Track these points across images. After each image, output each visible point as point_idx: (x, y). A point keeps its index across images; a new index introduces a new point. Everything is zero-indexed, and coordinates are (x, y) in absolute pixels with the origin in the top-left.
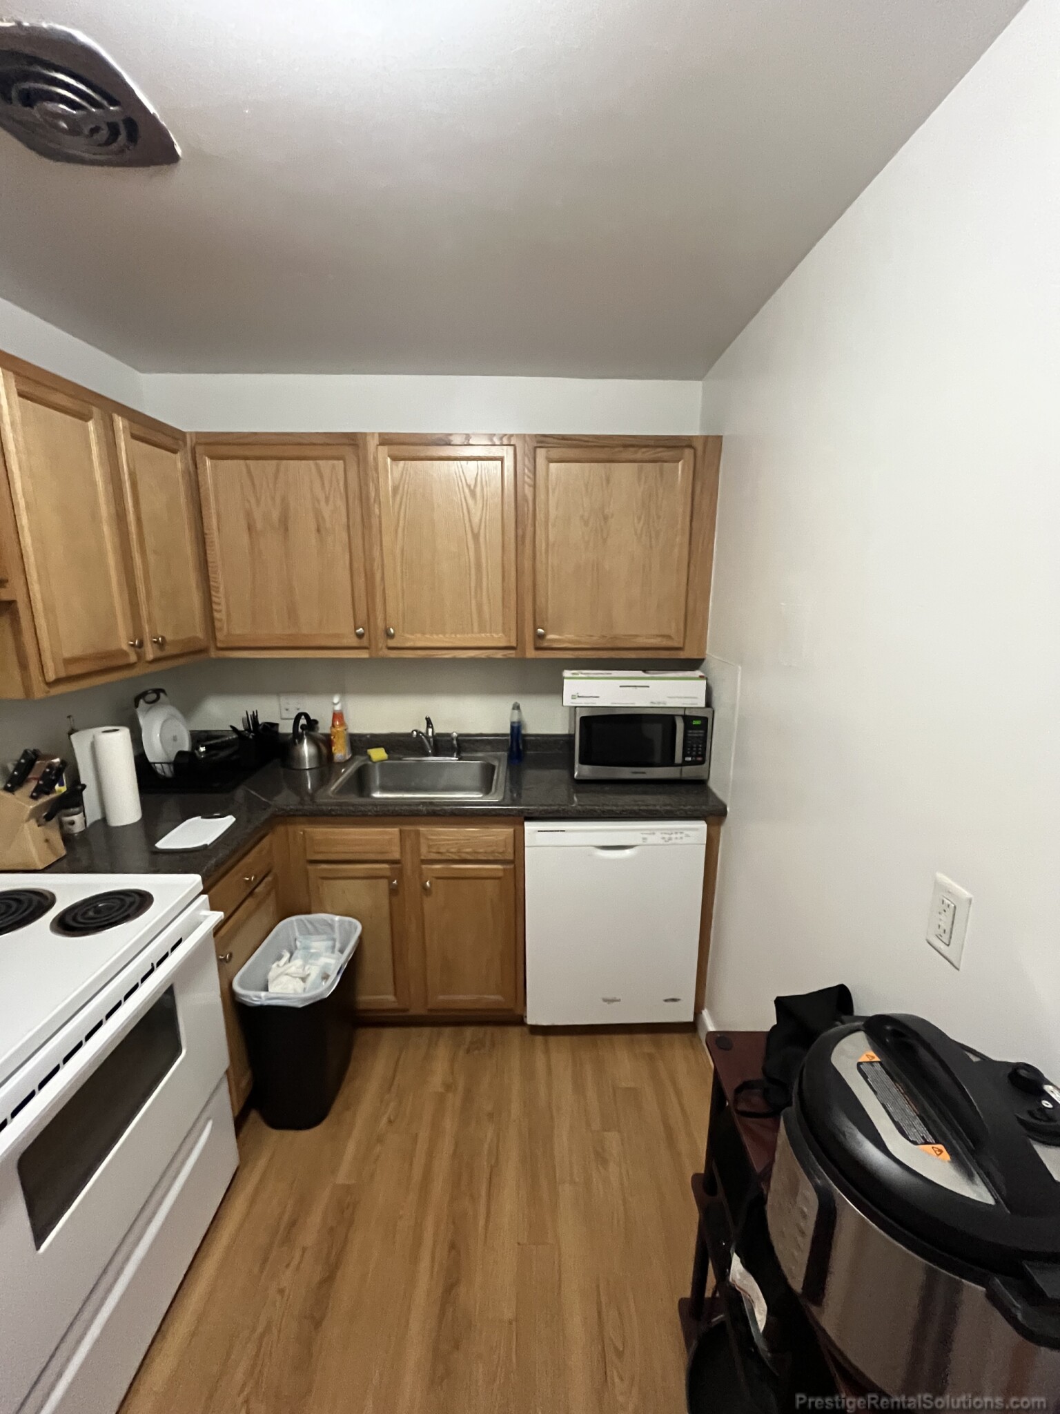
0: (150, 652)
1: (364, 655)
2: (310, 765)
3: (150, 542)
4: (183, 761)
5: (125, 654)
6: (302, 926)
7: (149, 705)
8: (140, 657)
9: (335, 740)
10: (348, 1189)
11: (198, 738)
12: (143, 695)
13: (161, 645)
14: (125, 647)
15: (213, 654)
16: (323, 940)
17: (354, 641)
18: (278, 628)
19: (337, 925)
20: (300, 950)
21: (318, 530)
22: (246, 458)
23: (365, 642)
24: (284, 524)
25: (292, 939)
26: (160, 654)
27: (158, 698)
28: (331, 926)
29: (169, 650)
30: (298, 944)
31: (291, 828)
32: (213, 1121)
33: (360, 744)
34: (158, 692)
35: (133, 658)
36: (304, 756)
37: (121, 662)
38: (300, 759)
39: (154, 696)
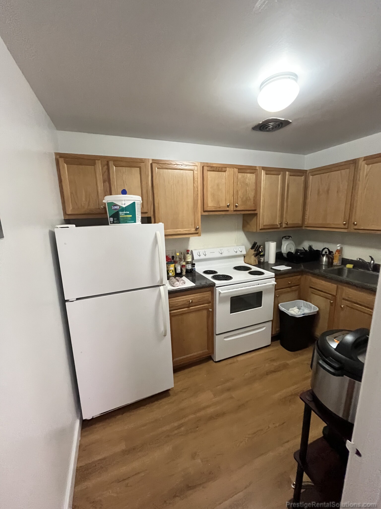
0: (284, 225)
1: (345, 231)
2: (325, 263)
3: (289, 200)
4: (289, 254)
5: (277, 225)
6: (304, 303)
7: (285, 239)
8: (281, 226)
9: (335, 258)
10: (288, 364)
11: (297, 251)
12: (285, 237)
13: (287, 224)
14: (278, 224)
15: (304, 228)
16: (309, 310)
17: (343, 226)
18: (320, 221)
19: (313, 307)
20: (302, 309)
21: (338, 192)
22: (320, 174)
23: (346, 226)
24: (328, 191)
25: (300, 305)
26: (286, 226)
27: (289, 238)
28: (311, 307)
29: (289, 226)
30: (302, 308)
31: (307, 276)
32: (266, 328)
33: (345, 262)
34: (289, 237)
35: (279, 226)
36: (323, 261)
37: (277, 227)
38: (322, 261)
39: (287, 237)
